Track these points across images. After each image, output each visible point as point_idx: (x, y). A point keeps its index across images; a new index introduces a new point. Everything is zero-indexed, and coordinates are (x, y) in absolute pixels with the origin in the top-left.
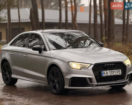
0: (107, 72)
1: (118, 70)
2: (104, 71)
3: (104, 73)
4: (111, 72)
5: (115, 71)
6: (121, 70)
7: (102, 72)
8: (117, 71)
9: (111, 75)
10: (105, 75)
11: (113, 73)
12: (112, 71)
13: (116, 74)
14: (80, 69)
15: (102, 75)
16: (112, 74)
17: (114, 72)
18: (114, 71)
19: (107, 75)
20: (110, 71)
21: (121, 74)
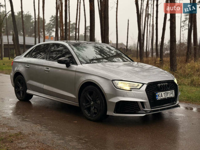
0: (161, 94)
1: (172, 91)
2: (159, 93)
3: (159, 96)
4: (165, 93)
5: (169, 92)
6: (174, 91)
7: (157, 94)
9: (165, 97)
10: (159, 98)
11: (167, 95)
12: (167, 92)
13: (170, 96)
14: (130, 90)
15: (157, 98)
16: (167, 97)
17: (168, 94)
18: (168, 92)
19: (162, 97)
20: (165, 92)
21: (174, 95)
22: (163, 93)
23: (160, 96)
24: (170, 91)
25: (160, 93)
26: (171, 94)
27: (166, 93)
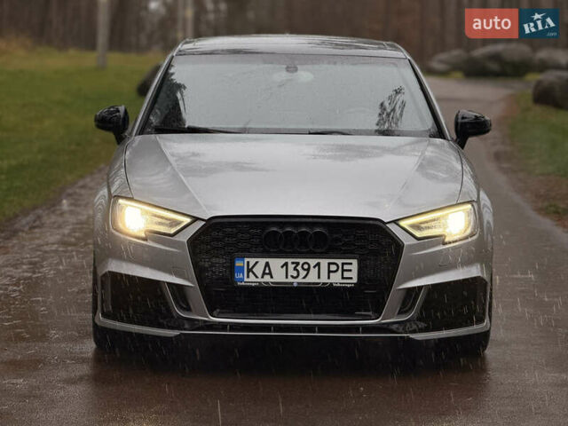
0: (267, 264)
1: (339, 262)
2: (252, 261)
3: (250, 270)
4: (291, 267)
5: (318, 264)
6: (355, 262)
7: (238, 263)
8: (333, 268)
9: (290, 280)
10: (252, 278)
11: (303, 273)
12: (301, 261)
13: (324, 279)
15: (238, 276)
16: (300, 280)
17: (308, 270)
18: (313, 262)
19: (267, 278)
20: (290, 261)
21: (355, 280)
22: (276, 263)
23: (259, 270)
24: (324, 262)
25: (262, 262)
26: (329, 272)
27: (298, 264)
